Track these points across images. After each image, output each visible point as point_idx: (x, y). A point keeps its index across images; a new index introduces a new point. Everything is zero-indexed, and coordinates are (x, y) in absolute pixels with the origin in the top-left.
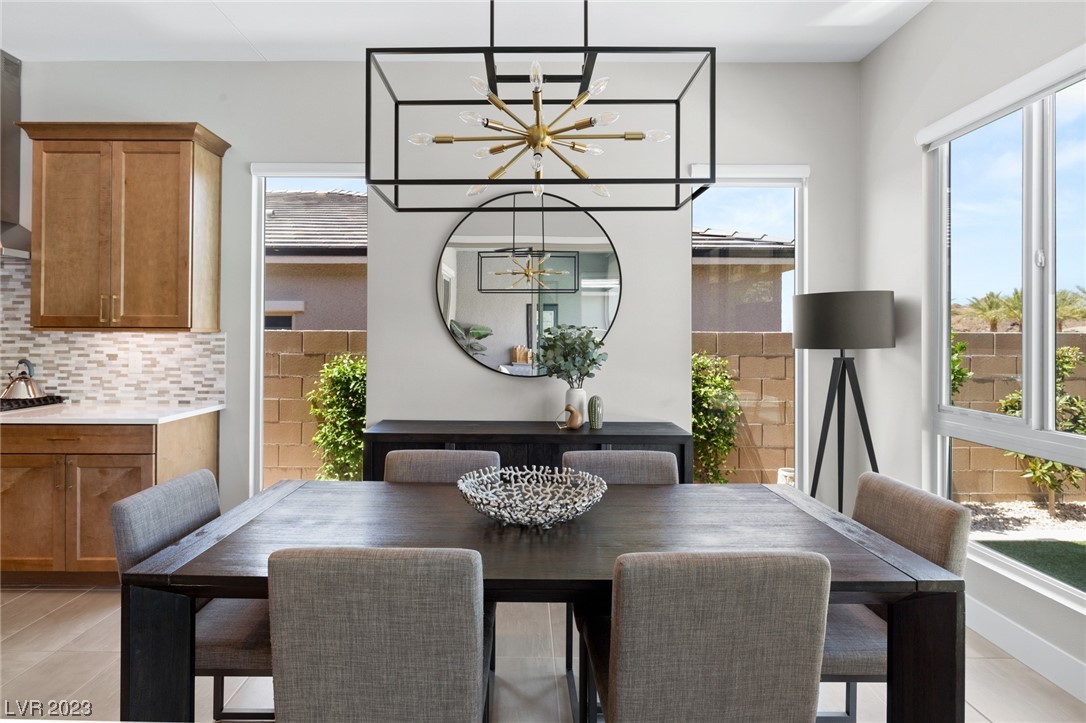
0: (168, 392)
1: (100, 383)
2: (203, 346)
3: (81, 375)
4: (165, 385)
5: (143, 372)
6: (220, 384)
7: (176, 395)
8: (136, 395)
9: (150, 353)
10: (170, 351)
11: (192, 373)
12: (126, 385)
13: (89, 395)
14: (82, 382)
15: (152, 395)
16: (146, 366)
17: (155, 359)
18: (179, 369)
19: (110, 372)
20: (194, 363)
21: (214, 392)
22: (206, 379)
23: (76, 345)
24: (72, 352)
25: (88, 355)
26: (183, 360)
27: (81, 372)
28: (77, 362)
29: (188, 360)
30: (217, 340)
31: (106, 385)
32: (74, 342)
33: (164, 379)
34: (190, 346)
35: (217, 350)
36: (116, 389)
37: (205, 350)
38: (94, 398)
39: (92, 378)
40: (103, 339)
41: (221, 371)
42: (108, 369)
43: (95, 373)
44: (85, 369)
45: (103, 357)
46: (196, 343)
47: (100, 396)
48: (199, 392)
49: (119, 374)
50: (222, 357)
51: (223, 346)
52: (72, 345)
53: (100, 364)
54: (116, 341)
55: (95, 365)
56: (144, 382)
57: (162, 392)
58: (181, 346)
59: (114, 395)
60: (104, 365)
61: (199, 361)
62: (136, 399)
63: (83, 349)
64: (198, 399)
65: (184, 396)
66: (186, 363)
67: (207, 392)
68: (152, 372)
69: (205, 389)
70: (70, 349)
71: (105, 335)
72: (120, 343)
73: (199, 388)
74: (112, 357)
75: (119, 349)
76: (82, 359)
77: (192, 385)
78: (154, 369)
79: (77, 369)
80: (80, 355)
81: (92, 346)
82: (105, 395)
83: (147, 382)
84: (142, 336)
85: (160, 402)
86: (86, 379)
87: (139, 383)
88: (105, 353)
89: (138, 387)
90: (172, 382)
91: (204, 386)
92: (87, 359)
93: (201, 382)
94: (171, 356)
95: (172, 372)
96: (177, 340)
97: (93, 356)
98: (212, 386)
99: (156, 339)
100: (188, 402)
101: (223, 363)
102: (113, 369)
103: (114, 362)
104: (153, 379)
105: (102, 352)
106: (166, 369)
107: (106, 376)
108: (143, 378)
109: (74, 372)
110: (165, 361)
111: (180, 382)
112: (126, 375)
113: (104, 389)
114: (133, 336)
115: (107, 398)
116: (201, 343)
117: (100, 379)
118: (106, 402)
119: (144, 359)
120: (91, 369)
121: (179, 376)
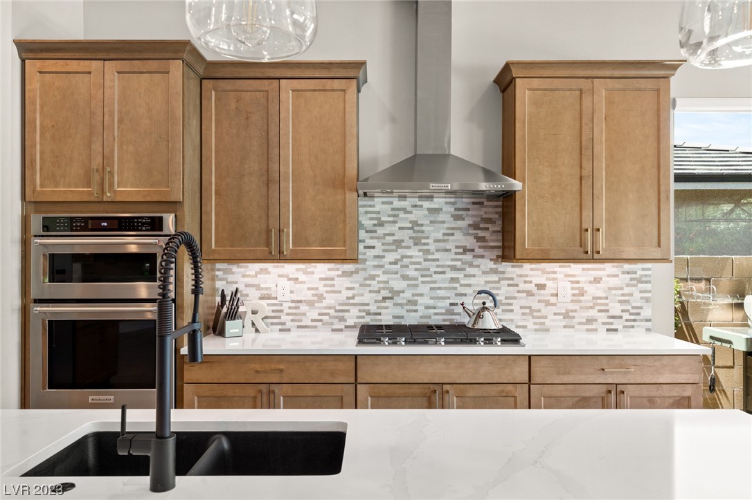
0: (596, 320)
1: (529, 311)
2: (630, 276)
3: (511, 304)
4: (593, 313)
5: (572, 301)
6: (646, 313)
7: (603, 324)
8: (564, 324)
9: (578, 282)
10: (597, 280)
11: (620, 301)
12: (555, 314)
13: (520, 324)
14: (512, 311)
15: (580, 324)
16: (574, 295)
17: (583, 288)
18: (607, 298)
19: (539, 301)
20: (621, 292)
21: (642, 320)
22: (633, 308)
23: (506, 276)
24: (502, 282)
25: (517, 285)
26: (610, 289)
27: (510, 301)
28: (506, 291)
29: (616, 289)
30: (643, 269)
31: (535, 314)
32: (503, 273)
33: (592, 308)
34: (617, 276)
35: (643, 279)
36: (546, 317)
37: (632, 279)
38: (525, 327)
39: (521, 308)
40: (532, 269)
41: (647, 300)
42: (537, 298)
43: (524, 303)
44: (515, 298)
45: (531, 287)
46: (623, 273)
47: (530, 325)
48: (627, 320)
49: (548, 303)
50: (648, 286)
51: (649, 276)
52: (501, 276)
53: (529, 293)
54: (544, 272)
55: (525, 295)
56: (572, 311)
57: (590, 321)
58: (609, 276)
59: (544, 323)
60: (533, 295)
61: (627, 290)
62: (565, 327)
63: (512, 279)
64: (625, 327)
65: (612, 324)
66: (613, 292)
67: (634, 320)
68: (580, 301)
69: (633, 317)
70: (500, 279)
71: (533, 266)
72: (549, 273)
73: (626, 316)
74: (541, 287)
75: (547, 279)
76: (511, 288)
77: (620, 314)
78: (581, 298)
79: (506, 298)
80: (509, 285)
81: (521, 276)
82: (535, 324)
83: (575, 311)
84: (570, 266)
85: (588, 330)
86: (516, 307)
87: (568, 311)
88: (534, 283)
89: (566, 315)
90: (600, 311)
91: (631, 314)
92: (516, 288)
93: (628, 311)
94: (598, 285)
95: (599, 301)
96: (604, 269)
97: (522, 286)
98: (638, 314)
99: (583, 269)
100: (616, 330)
101: (649, 292)
102: (542, 298)
103: (542, 292)
104: (581, 308)
105: (531, 282)
106: (594, 298)
107: (535, 306)
108: (571, 307)
109: (504, 301)
110: (592, 290)
111: (608, 311)
112: (554, 305)
113: (533, 317)
114: (560, 266)
115: (537, 327)
116: (628, 273)
117: (530, 308)
118: (536, 330)
119: (572, 289)
120: (520, 298)
121: (607, 305)
